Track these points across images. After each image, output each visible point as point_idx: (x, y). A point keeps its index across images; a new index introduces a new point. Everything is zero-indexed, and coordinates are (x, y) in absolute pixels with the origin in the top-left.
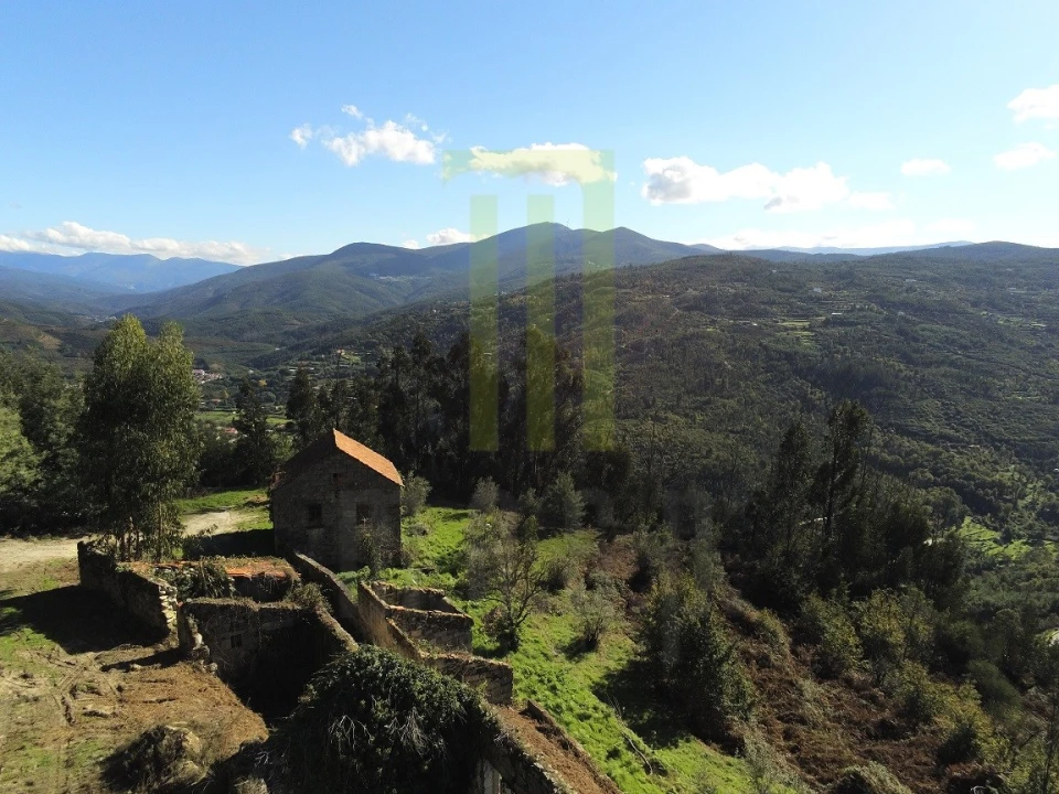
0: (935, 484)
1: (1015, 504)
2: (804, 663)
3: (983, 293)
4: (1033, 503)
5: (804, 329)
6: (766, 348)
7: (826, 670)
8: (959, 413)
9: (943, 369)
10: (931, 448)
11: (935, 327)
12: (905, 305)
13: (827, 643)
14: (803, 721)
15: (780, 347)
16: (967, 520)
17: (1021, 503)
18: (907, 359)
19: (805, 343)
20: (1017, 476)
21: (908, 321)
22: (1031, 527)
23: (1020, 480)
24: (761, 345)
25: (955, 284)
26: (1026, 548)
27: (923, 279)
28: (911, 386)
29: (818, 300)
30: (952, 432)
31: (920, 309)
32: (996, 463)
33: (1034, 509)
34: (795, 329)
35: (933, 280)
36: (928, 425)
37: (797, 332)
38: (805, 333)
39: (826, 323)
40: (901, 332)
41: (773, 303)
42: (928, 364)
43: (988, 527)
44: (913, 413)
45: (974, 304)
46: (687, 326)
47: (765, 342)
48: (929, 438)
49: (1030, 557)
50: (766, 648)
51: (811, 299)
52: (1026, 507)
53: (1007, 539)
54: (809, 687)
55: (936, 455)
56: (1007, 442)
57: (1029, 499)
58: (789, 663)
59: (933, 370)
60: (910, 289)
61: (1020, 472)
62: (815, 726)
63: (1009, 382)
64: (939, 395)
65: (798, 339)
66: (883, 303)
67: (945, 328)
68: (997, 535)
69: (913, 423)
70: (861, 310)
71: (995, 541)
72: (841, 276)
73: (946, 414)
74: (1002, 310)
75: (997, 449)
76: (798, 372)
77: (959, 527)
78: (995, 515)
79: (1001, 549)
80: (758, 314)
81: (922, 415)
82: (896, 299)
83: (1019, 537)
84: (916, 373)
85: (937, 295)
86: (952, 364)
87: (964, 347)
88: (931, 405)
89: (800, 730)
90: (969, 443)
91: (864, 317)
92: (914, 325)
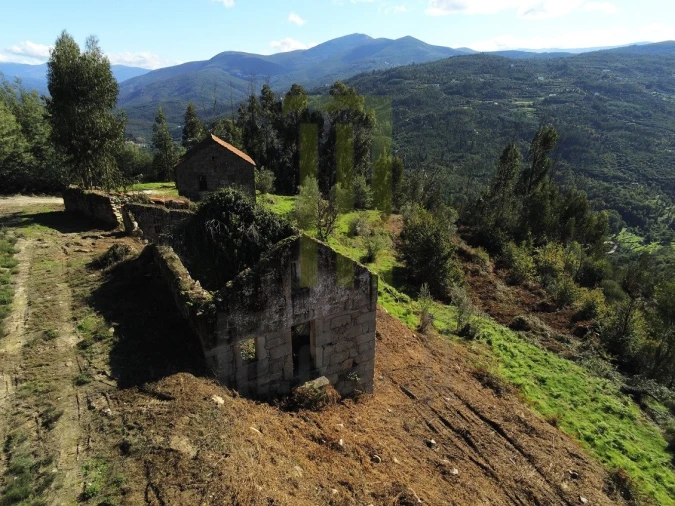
0: (606, 208)
1: (656, 220)
2: (500, 278)
3: (655, 78)
4: (669, 218)
5: (529, 106)
6: (502, 120)
7: (513, 281)
8: (627, 161)
9: (620, 133)
10: (606, 184)
11: (619, 103)
12: (599, 88)
13: (516, 269)
14: (494, 299)
15: (512, 119)
16: (624, 230)
17: (660, 219)
18: (597, 126)
19: (529, 116)
20: (660, 202)
21: (601, 99)
22: (664, 234)
23: (661, 205)
24: (499, 118)
25: (637, 72)
26: (659, 247)
27: (615, 69)
28: (597, 144)
29: (541, 86)
30: (621, 174)
31: (611, 91)
32: (647, 194)
33: (667, 222)
34: (523, 106)
35: (622, 70)
36: (606, 170)
37: (524, 107)
38: (530, 109)
39: (546, 102)
40: (595, 107)
41: (509, 88)
42: (610, 129)
43: (636, 234)
44: (596, 163)
45: (648, 87)
46: (450, 106)
47: (502, 116)
48: (606, 179)
49: (660, 252)
50: (477, 267)
51: (536, 85)
52: (663, 222)
53: (647, 241)
54: (501, 286)
55: (608, 189)
56: (657, 180)
57: (665, 217)
58: (491, 277)
59: (614, 133)
60: (605, 77)
61: (662, 199)
62: (501, 302)
63: (664, 140)
64: (616, 150)
65: (524, 113)
66: (585, 87)
67: (626, 104)
68: (642, 239)
69: (596, 169)
70: (570, 92)
71: (640, 243)
72: (559, 68)
73: (619, 162)
74: (668, 91)
75: (649, 185)
76: (523, 136)
77: (617, 234)
78: (642, 227)
79: (642, 247)
80: (499, 97)
81: (603, 164)
82: (595, 83)
83: (656, 240)
84: (602, 135)
85: (623, 80)
86: (628, 129)
87: (637, 117)
88: (610, 157)
89: (492, 303)
90: (631, 181)
91: (572, 97)
92: (605, 102)
